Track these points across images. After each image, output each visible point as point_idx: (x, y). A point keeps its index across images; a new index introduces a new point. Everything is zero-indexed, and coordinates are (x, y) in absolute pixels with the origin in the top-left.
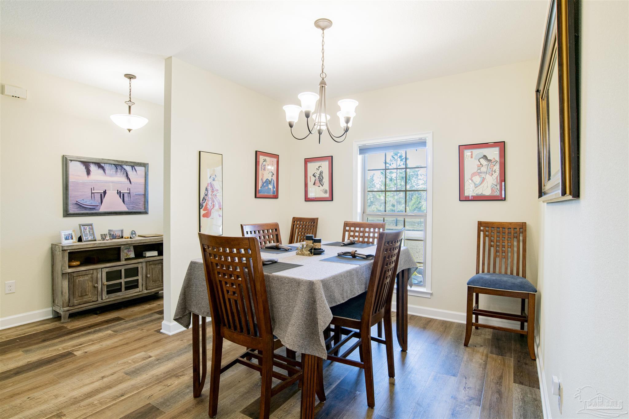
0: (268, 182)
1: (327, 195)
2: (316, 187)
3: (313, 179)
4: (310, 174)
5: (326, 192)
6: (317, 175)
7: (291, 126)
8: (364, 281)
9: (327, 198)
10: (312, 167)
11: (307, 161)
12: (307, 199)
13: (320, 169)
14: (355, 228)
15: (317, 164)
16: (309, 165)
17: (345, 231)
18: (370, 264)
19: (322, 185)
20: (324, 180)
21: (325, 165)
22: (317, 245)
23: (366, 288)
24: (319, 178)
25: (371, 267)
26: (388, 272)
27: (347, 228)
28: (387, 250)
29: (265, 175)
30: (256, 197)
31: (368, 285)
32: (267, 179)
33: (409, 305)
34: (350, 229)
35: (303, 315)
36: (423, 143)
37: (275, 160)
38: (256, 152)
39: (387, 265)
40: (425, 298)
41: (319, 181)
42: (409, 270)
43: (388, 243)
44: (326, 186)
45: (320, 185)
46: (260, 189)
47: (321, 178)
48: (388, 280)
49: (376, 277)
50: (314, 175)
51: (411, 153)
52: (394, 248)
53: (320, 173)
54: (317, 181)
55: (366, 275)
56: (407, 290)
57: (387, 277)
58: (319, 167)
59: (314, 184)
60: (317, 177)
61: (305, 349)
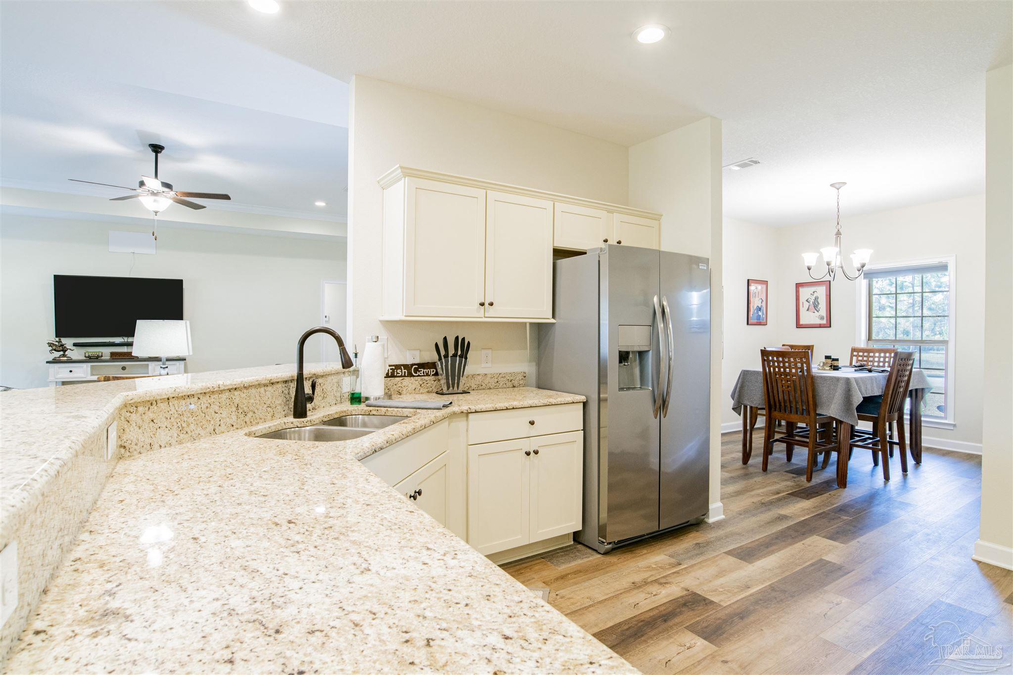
0: (759, 309)
1: (824, 322)
2: (810, 313)
3: (806, 305)
4: (802, 299)
5: (822, 318)
6: (812, 301)
7: (809, 269)
8: (881, 386)
9: (824, 324)
10: (805, 293)
11: (798, 285)
12: (799, 326)
13: (815, 295)
14: (864, 353)
15: (812, 289)
16: (801, 290)
17: (852, 356)
18: (886, 376)
19: (818, 311)
20: (819, 306)
21: (821, 291)
22: (835, 363)
23: (882, 392)
24: (814, 303)
25: (887, 378)
26: (901, 382)
27: (855, 353)
28: (900, 365)
29: (756, 302)
30: (748, 324)
31: (884, 390)
32: (758, 306)
33: (923, 437)
34: (858, 354)
35: (842, 397)
36: (944, 268)
37: (764, 286)
38: (748, 280)
39: (900, 376)
40: (944, 430)
41: (814, 306)
42: (923, 389)
43: (902, 360)
44: (823, 312)
45: (815, 311)
46: (751, 315)
47: (817, 303)
48: (902, 390)
49: (891, 383)
50: (807, 301)
51: (929, 277)
52: (906, 364)
53: (815, 299)
54: (812, 307)
55: (883, 383)
56: (921, 421)
57: (900, 387)
58: (814, 292)
59: (808, 310)
60: (811, 303)
61: (844, 419)
